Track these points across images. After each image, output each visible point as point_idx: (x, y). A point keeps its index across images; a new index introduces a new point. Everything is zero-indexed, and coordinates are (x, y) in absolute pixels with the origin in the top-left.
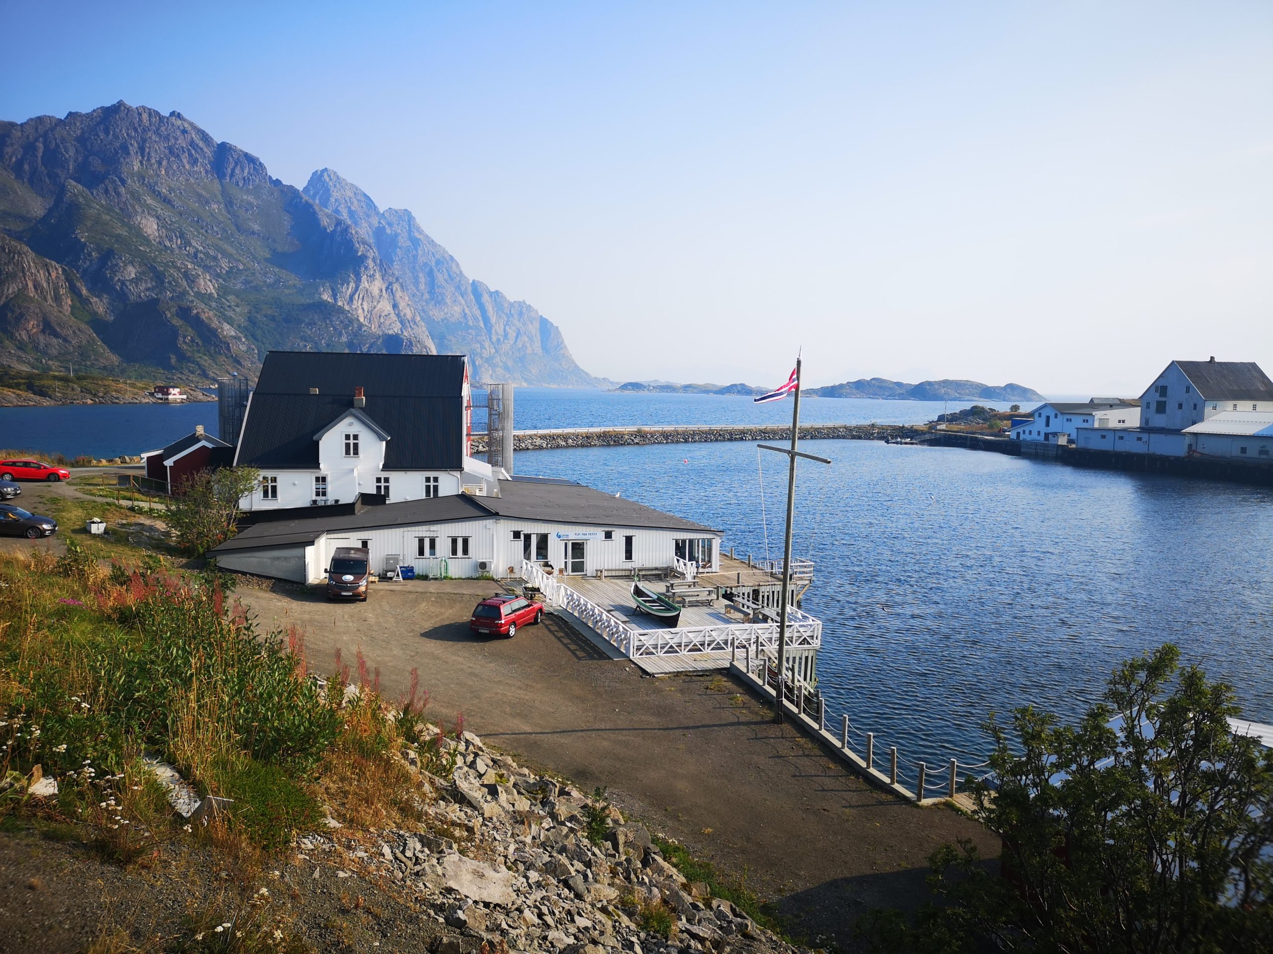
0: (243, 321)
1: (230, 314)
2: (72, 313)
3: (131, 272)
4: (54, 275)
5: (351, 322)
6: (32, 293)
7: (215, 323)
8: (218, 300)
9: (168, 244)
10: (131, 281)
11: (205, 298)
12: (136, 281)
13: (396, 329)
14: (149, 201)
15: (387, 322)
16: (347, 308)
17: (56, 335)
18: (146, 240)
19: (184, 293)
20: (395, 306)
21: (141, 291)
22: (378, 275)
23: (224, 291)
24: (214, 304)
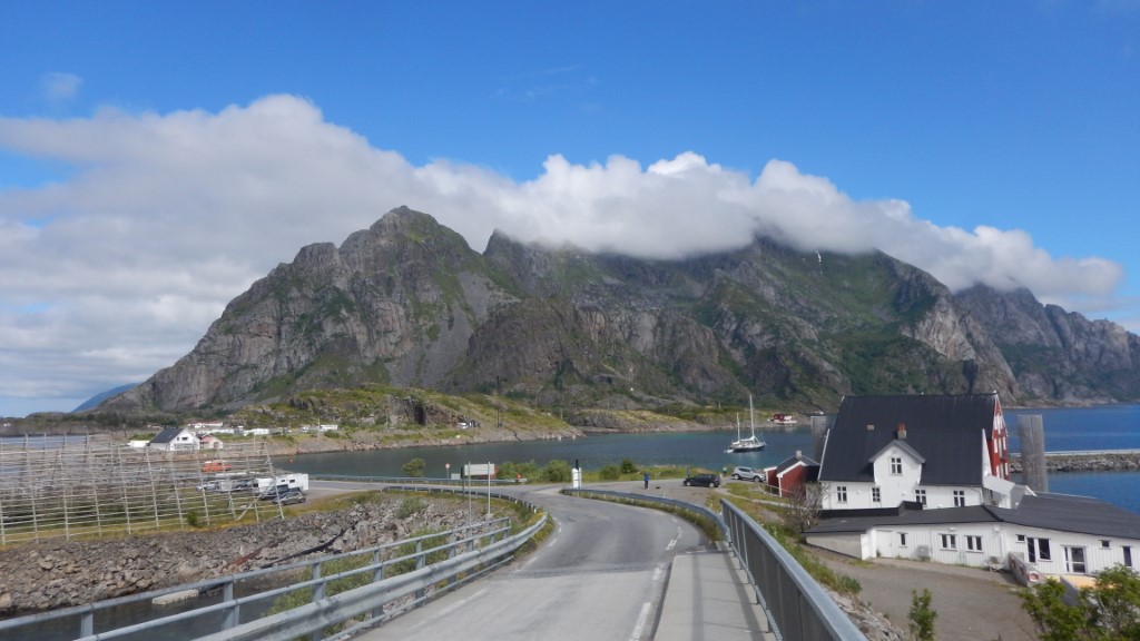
0: (837, 358)
1: (829, 353)
2: (720, 362)
3: (757, 328)
4: (708, 335)
5: (928, 352)
6: (694, 350)
7: (817, 361)
8: (819, 344)
9: (782, 305)
10: (757, 335)
11: (810, 343)
12: (760, 335)
13: (971, 355)
14: (769, 276)
15: (962, 350)
16: (924, 340)
17: (710, 378)
18: (766, 304)
19: (794, 341)
20: (969, 336)
21: (763, 343)
22: (950, 311)
23: (823, 337)
24: (816, 347)
